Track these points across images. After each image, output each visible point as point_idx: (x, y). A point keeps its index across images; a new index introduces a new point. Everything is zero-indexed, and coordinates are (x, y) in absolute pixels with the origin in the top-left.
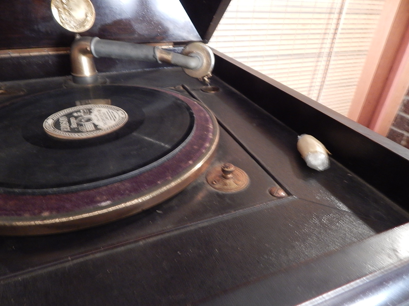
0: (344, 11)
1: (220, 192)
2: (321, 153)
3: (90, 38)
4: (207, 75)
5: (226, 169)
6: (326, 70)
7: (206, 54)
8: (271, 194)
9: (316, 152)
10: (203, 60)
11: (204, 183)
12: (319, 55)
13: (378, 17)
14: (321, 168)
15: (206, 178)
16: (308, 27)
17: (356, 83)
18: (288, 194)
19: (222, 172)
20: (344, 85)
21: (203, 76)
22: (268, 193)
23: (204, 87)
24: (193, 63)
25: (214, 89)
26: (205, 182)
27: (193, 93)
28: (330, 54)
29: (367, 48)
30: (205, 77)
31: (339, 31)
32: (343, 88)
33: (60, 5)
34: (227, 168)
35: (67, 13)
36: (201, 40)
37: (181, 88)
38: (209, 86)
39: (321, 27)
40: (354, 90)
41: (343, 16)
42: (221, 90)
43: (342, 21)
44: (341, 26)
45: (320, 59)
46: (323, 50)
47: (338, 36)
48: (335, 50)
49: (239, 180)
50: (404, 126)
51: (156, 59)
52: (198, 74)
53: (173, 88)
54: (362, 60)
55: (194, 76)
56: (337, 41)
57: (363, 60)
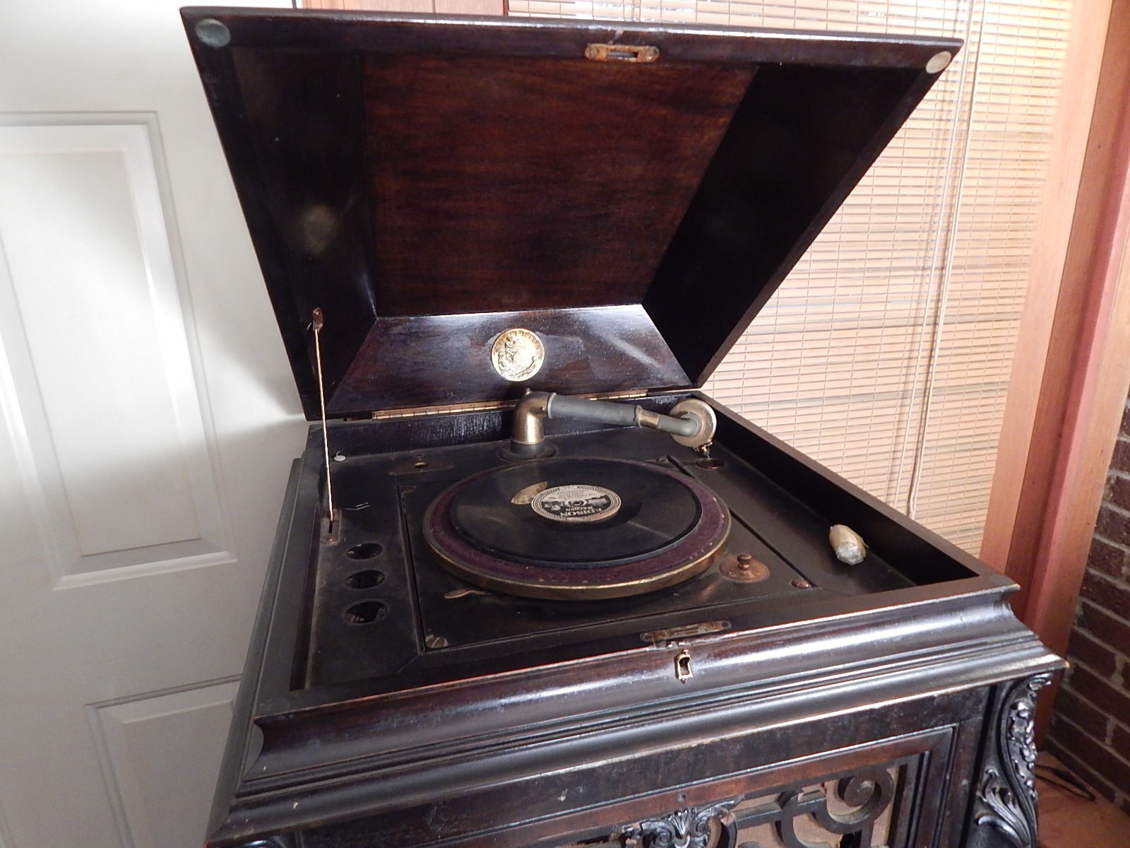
0: (941, 320)
1: (737, 581)
2: (853, 544)
3: (547, 394)
4: (706, 444)
5: (742, 558)
6: (923, 420)
7: (705, 414)
8: (794, 584)
9: (848, 543)
10: (701, 423)
11: (718, 573)
12: (904, 395)
13: (1017, 324)
14: (853, 561)
15: (720, 569)
16: (877, 349)
17: (996, 444)
18: (813, 585)
19: (738, 563)
20: (969, 447)
21: (700, 444)
22: (790, 583)
23: (701, 460)
24: (687, 429)
25: (714, 463)
26: (720, 572)
27: (685, 468)
28: (925, 392)
29: (1007, 378)
30: (703, 446)
31: (937, 353)
32: (968, 454)
33: (503, 349)
34: (744, 556)
35: (510, 358)
36: (691, 384)
37: (667, 461)
38: (709, 459)
39: (901, 347)
40: (995, 457)
41: (940, 328)
42: (726, 465)
43: (939, 337)
44: (938, 345)
45: (907, 401)
46: (910, 386)
47: (936, 360)
48: (933, 384)
49: (757, 572)
50: (1121, 533)
51: (637, 423)
52: (692, 443)
53: (654, 461)
54: (1000, 401)
55: (688, 445)
56: (934, 369)
57: (1004, 400)
